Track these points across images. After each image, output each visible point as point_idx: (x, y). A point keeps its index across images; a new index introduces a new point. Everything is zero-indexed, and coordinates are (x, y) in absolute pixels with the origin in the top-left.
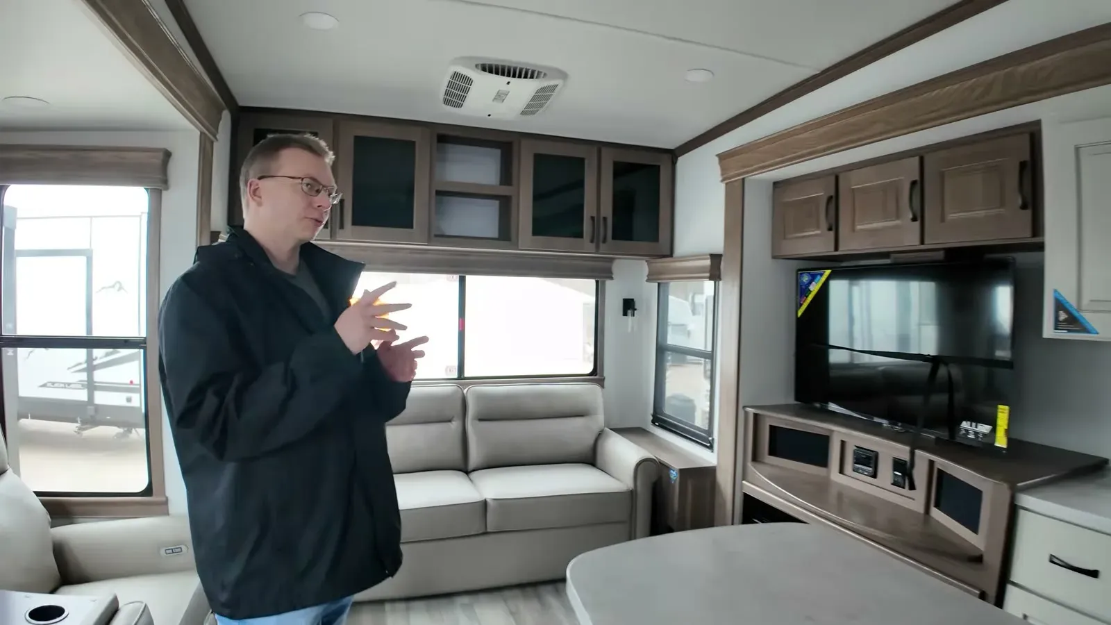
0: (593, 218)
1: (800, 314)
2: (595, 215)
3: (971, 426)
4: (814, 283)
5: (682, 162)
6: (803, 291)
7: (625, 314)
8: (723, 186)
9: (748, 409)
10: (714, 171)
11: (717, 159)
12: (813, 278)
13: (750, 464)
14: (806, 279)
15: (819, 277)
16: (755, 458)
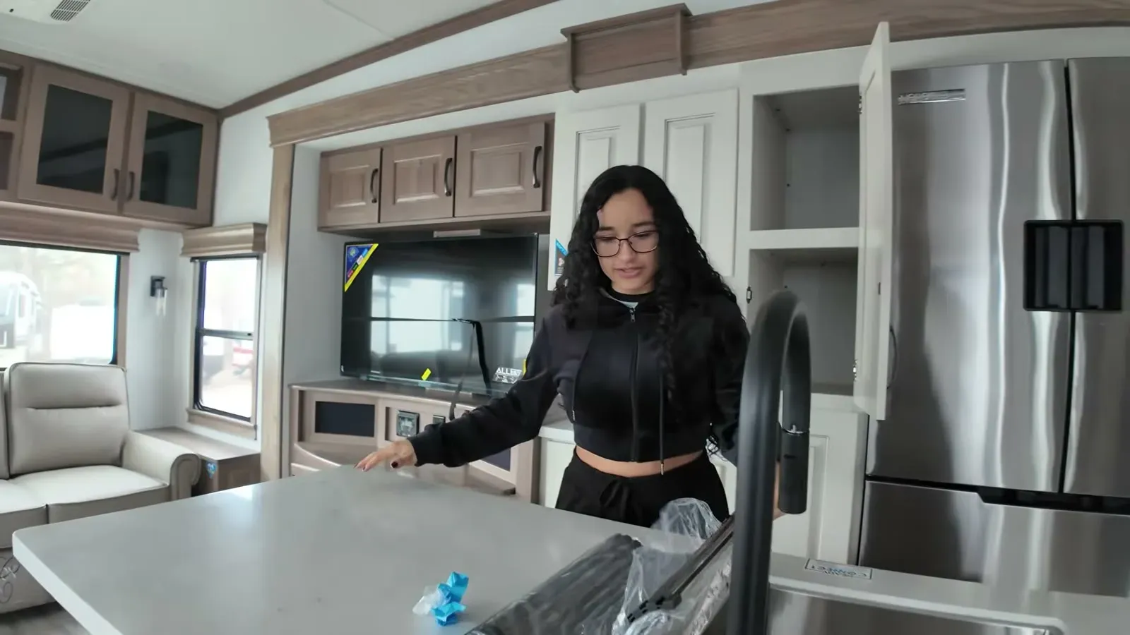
0: (117, 172)
1: (346, 288)
2: (118, 167)
3: (505, 371)
4: (361, 256)
5: (228, 124)
6: (350, 265)
7: (153, 293)
8: (271, 151)
9: (294, 387)
10: (263, 133)
11: (266, 123)
12: (360, 252)
13: (297, 446)
14: (353, 252)
15: (366, 250)
16: (301, 438)
